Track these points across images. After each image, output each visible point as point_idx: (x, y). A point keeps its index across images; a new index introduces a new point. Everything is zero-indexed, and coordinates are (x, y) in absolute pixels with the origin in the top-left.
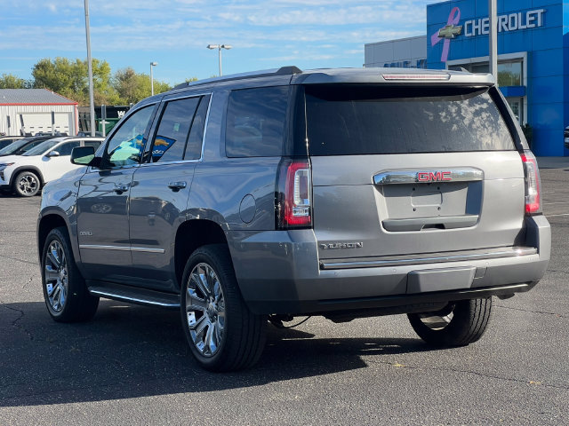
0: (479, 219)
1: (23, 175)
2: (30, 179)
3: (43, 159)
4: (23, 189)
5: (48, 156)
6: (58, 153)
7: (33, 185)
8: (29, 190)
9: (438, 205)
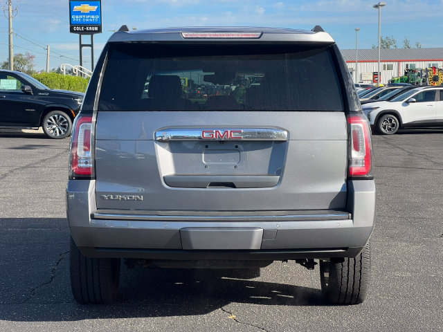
0: (280, 180)
1: (386, 117)
2: (391, 121)
3: (403, 105)
4: (385, 128)
5: (407, 102)
6: (415, 100)
7: (393, 125)
8: (390, 129)
9: (236, 163)
